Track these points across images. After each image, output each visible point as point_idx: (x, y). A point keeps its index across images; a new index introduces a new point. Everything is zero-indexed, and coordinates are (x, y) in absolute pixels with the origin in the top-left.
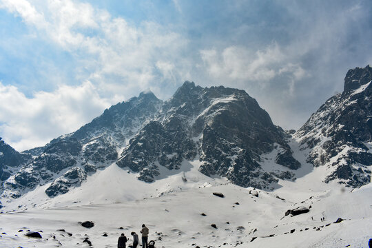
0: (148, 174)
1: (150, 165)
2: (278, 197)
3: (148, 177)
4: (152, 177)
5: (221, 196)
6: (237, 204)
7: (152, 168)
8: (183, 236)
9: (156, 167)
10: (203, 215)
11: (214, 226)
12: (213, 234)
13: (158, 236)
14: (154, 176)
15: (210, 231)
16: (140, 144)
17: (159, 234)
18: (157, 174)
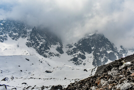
0: (2, 39)
1: (4, 35)
2: (48, 64)
3: (1, 40)
4: (3, 40)
5: (28, 60)
6: (33, 64)
7: (5, 37)
8: (10, 73)
9: (6, 36)
10: (19, 66)
11: (21, 71)
12: (20, 74)
13: (1, 72)
14: (4, 40)
15: (19, 72)
16: (2, 24)
17: (1, 71)
18: (6, 39)
